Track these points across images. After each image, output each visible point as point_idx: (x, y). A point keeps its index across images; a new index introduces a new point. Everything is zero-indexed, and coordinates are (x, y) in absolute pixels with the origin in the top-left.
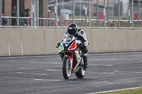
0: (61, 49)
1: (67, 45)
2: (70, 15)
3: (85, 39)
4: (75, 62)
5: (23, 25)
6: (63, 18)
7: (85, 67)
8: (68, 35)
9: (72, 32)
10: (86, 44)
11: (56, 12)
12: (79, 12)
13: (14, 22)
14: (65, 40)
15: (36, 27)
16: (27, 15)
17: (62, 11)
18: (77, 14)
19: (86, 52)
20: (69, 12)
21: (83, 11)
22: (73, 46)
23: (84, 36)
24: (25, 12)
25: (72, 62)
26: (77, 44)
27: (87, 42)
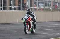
0: (24, 20)
1: (26, 19)
2: (43, 6)
3: (35, 16)
4: (30, 26)
5: (23, 10)
6: (40, 7)
7: (35, 28)
8: (27, 14)
9: (29, 13)
10: (35, 18)
11: (37, 5)
12: (47, 5)
13: (19, 9)
14: (25, 16)
16: (25, 6)
17: (40, 4)
18: (46, 5)
19: (35, 22)
20: (43, 4)
21: (49, 4)
22: (29, 19)
23: (34, 15)
25: (28, 26)
26: (31, 18)
27: (36, 17)
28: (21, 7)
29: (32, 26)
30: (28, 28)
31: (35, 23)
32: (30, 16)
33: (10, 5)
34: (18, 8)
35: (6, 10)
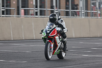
4: (55, 46)
8: (50, 23)
11: (97, 7)
15: (83, 17)
22: (54, 32)
24: (75, 6)
25: (52, 45)
26: (58, 31)
27: (66, 29)
28: (70, 10)
29: (59, 45)
30: (51, 49)
31: (65, 40)
32: (55, 26)
33: (52, 7)
34: (65, 13)
35: (44, 15)
